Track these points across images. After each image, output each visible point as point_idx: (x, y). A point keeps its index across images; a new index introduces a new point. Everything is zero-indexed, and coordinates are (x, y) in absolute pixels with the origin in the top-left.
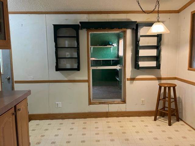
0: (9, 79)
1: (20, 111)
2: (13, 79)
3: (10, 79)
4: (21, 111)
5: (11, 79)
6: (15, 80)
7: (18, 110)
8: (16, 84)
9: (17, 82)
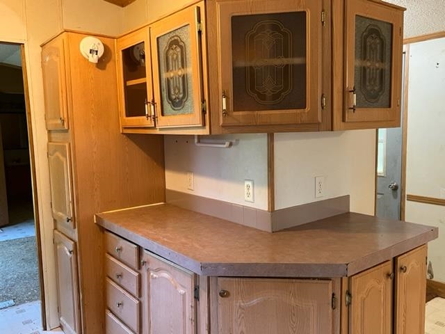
0: (395, 189)
1: (405, 272)
2: (403, 190)
3: (397, 190)
4: (407, 272)
5: (399, 191)
6: (408, 192)
7: (401, 269)
8: (410, 202)
9: (412, 198)
